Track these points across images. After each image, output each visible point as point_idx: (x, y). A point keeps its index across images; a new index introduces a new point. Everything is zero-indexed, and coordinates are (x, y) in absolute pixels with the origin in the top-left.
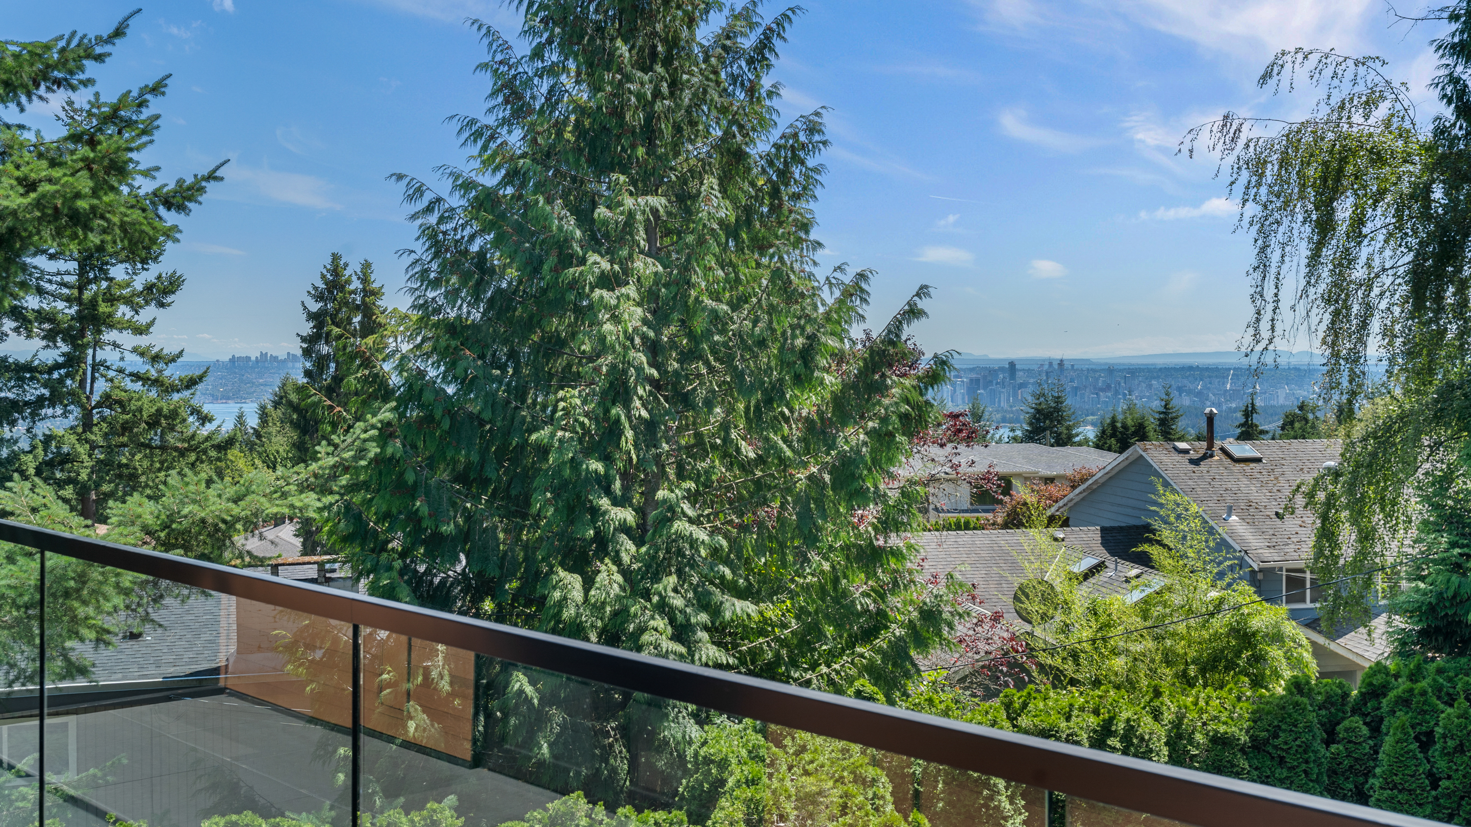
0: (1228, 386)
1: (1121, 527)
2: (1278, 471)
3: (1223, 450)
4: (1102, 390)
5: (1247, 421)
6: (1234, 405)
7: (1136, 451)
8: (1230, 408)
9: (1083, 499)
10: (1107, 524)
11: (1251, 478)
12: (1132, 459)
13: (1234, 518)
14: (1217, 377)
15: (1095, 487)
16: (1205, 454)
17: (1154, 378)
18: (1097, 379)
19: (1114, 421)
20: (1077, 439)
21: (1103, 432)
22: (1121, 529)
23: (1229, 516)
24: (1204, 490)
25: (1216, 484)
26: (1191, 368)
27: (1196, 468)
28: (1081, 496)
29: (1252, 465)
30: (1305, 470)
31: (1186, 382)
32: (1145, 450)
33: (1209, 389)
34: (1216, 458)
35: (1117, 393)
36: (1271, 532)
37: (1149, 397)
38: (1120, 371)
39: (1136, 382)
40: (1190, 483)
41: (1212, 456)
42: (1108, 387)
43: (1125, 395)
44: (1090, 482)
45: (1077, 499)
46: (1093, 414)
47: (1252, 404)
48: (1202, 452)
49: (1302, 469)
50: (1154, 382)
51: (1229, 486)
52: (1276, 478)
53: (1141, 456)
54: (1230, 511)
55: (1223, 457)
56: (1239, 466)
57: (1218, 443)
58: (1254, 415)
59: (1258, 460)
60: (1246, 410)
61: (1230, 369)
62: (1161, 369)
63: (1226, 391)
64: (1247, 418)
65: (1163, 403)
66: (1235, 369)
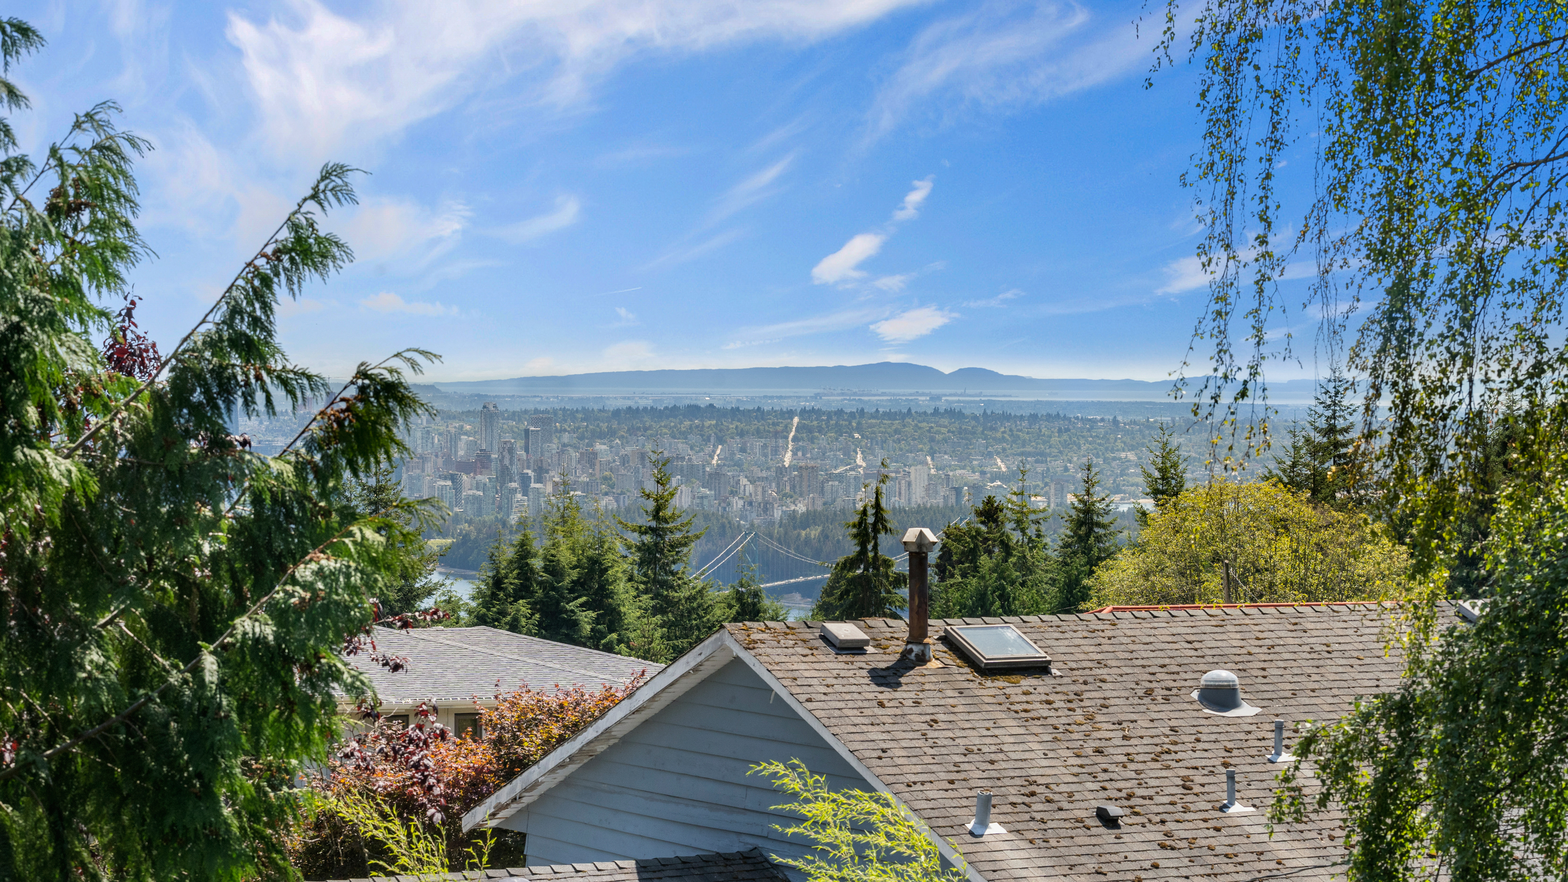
0: (788, 459)
1: (685, 862)
2: (1092, 697)
3: (948, 640)
4: (467, 467)
5: (863, 551)
6: (801, 508)
7: (723, 648)
8: (793, 516)
9: (566, 783)
10: (651, 853)
11: (1026, 717)
12: (709, 669)
13: (995, 828)
14: (758, 433)
15: (601, 748)
16: (905, 654)
17: (601, 436)
18: (453, 440)
19: (524, 553)
20: (427, 603)
21: (498, 583)
22: (684, 864)
23: (983, 822)
24: (912, 754)
25: (942, 736)
26: (693, 410)
27: (887, 694)
28: (562, 774)
29: (1027, 682)
30: (1159, 693)
31: (682, 447)
32: (750, 646)
33: (739, 464)
34: (934, 664)
35: (504, 474)
36: (1092, 865)
37: (586, 487)
38: (514, 416)
39: (554, 446)
40: (875, 734)
41: (922, 659)
42: (481, 462)
43: (525, 480)
44: (590, 734)
45: (550, 783)
46: (442, 534)
47: (877, 506)
48: (897, 648)
49: (1149, 692)
50: (600, 447)
51: (974, 740)
52: (1090, 718)
53: (737, 660)
54: (985, 807)
55: (950, 659)
56: (994, 686)
57: (936, 626)
58: (882, 536)
59: (1039, 669)
60: (861, 524)
61: (791, 414)
62: (617, 413)
63: (781, 471)
64: (863, 545)
65: (651, 505)
66: (804, 413)
